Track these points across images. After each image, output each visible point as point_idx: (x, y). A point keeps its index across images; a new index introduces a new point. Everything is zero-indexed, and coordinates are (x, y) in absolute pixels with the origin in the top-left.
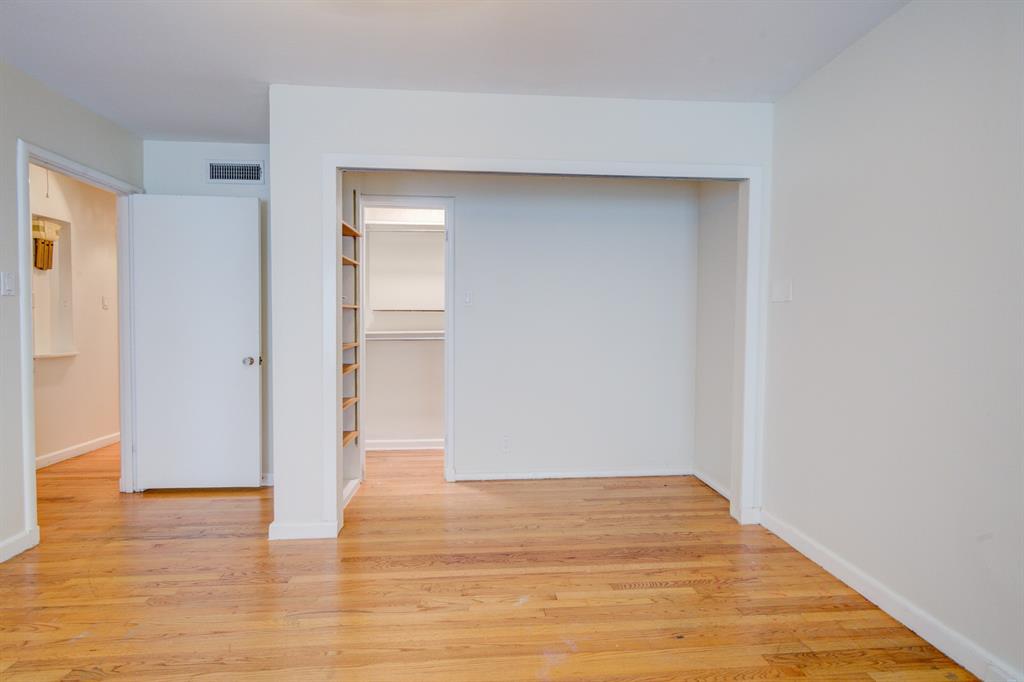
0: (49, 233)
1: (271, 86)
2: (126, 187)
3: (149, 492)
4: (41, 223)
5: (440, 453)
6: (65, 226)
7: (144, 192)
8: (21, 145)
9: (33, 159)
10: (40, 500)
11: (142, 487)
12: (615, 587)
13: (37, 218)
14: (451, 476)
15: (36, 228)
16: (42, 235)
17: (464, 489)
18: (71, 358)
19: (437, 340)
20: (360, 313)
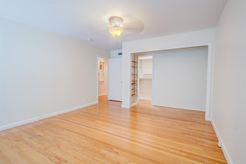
0: (102, 64)
1: (123, 43)
2: (108, 58)
3: (110, 100)
4: (101, 63)
5: (151, 101)
6: (103, 63)
7: (111, 58)
8: (97, 55)
9: (99, 56)
10: (99, 99)
11: (110, 99)
12: (165, 121)
13: (100, 62)
14: (152, 104)
15: (100, 64)
16: (101, 65)
17: (154, 106)
18: (104, 81)
19: (150, 80)
20: (138, 75)
